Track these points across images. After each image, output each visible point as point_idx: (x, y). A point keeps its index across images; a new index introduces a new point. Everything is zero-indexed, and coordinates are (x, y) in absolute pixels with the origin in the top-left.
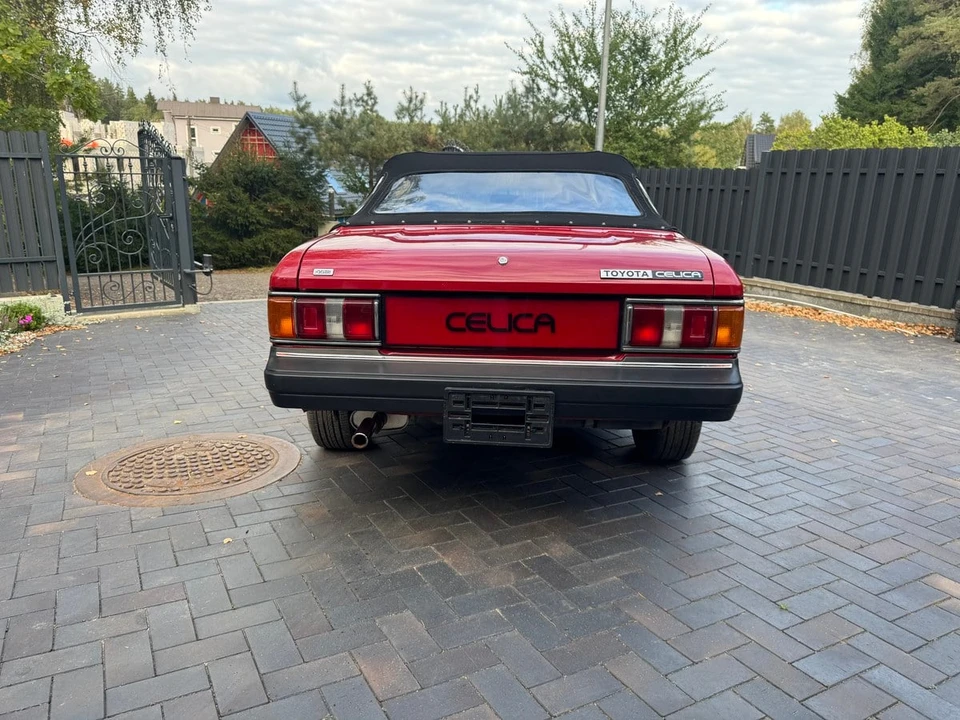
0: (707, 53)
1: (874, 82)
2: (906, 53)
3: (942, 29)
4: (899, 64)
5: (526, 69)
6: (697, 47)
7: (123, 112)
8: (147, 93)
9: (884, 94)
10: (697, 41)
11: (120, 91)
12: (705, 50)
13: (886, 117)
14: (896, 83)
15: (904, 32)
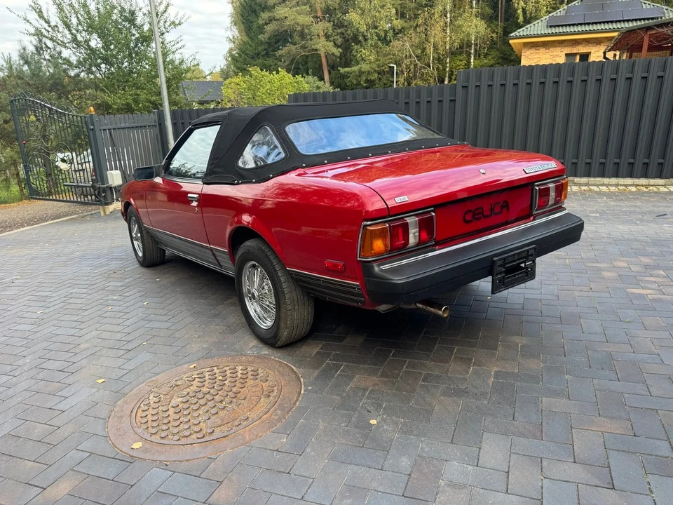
0: (179, 24)
1: (251, 46)
2: (269, 28)
3: (287, 15)
4: (266, 36)
5: (32, 31)
6: (172, 20)
9: (258, 54)
10: (171, 14)
12: (177, 22)
13: (280, 69)
14: (264, 47)
15: (265, 15)
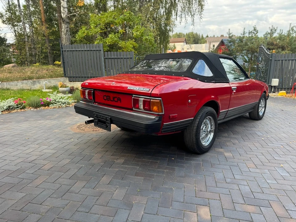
7: (199, 41)
8: (207, 35)
11: (199, 35)
